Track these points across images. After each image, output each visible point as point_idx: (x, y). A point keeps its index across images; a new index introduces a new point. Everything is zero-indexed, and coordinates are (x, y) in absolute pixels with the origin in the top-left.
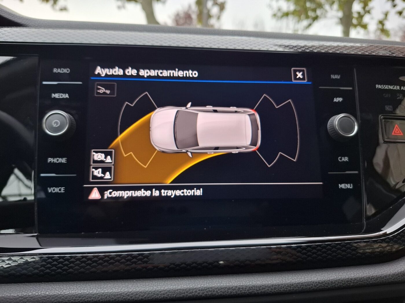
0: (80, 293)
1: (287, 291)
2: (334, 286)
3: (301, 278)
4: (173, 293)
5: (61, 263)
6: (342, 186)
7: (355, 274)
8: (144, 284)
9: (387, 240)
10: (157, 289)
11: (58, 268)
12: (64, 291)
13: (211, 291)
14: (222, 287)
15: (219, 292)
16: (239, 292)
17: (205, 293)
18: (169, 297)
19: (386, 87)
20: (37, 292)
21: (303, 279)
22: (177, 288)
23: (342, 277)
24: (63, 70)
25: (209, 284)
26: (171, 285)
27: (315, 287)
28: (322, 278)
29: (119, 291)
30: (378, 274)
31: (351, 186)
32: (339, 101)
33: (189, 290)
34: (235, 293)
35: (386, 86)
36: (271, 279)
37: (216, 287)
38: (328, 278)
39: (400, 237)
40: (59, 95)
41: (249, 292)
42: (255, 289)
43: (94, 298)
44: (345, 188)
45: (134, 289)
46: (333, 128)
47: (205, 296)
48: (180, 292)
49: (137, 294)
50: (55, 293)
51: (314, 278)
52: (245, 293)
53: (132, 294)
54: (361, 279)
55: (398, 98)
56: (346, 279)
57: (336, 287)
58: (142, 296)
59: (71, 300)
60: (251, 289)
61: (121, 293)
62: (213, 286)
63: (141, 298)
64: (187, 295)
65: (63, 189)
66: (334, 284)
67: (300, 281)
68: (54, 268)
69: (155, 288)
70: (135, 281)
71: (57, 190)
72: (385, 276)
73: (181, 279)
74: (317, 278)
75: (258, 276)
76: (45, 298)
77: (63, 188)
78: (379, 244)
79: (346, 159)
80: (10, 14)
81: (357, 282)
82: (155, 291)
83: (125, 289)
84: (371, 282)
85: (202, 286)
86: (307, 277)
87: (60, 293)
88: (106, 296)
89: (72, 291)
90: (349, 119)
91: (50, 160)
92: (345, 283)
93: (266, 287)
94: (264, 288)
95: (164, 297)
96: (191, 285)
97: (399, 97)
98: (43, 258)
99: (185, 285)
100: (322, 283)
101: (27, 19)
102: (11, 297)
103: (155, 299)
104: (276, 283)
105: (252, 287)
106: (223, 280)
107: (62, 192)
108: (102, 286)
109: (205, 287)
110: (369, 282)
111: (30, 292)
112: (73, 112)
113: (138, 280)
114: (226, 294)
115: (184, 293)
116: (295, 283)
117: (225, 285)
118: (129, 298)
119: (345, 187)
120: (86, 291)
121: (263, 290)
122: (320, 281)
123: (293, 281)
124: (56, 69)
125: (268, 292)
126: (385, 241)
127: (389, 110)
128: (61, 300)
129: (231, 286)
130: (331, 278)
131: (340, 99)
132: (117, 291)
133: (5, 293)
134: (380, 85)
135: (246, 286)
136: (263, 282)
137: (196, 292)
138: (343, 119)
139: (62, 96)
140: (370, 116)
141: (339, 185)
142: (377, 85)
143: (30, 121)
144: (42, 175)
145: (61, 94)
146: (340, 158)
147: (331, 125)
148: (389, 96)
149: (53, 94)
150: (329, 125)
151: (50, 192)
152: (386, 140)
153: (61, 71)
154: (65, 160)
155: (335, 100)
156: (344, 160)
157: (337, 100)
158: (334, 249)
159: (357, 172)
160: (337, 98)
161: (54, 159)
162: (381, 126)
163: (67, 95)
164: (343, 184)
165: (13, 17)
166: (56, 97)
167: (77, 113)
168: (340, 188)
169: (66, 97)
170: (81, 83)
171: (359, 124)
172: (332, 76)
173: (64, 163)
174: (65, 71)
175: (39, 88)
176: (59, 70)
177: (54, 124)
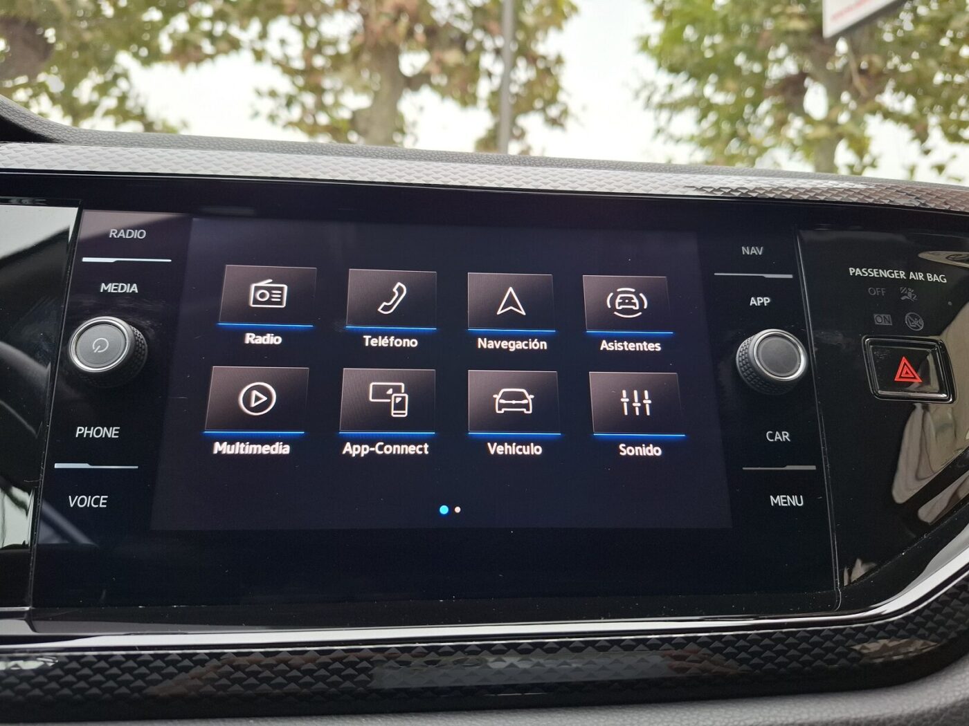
5: (73, 672)
6: (779, 500)
7: (811, 715)
9: (890, 627)
11: (64, 685)
19: (874, 273)
21: (678, 723)
23: (778, 719)
24: (130, 233)
28: (726, 721)
30: (871, 714)
31: (800, 503)
32: (763, 303)
35: (872, 271)
36: (596, 721)
38: (740, 721)
39: (922, 620)
40: (115, 286)
44: (786, 505)
46: (748, 363)
51: (704, 721)
55: (903, 298)
65: (104, 499)
70: (252, 721)
71: (89, 501)
72: (888, 718)
73: (368, 719)
75: (563, 715)
77: (102, 497)
79: (785, 436)
86: (688, 719)
90: (785, 340)
91: (81, 431)
97: (906, 295)
107: (101, 506)
112: (146, 323)
113: (260, 719)
119: (786, 503)
124: (116, 231)
126: (884, 631)
127: (883, 324)
131: (766, 301)
134: (858, 269)
138: (770, 342)
139: (122, 289)
140: (838, 338)
141: (771, 497)
142: (850, 269)
143: (43, 343)
144: (57, 466)
145: (121, 284)
146: (770, 434)
147: (743, 355)
148: (880, 293)
149: (103, 284)
150: (739, 356)
151: (72, 505)
152: (879, 392)
153: (125, 235)
154: (114, 432)
155: (753, 302)
156: (780, 438)
157: (759, 302)
158: (755, 648)
159: (813, 468)
160: (758, 298)
161: (89, 430)
162: (867, 361)
163: (135, 285)
164: (781, 496)
165: (33, 125)
166: (109, 291)
167: (152, 327)
168: (772, 504)
169: (132, 290)
170: (170, 261)
171: (813, 355)
172: (745, 250)
173: (111, 438)
174: (136, 234)
175: (71, 270)
176: (122, 234)
177: (96, 347)
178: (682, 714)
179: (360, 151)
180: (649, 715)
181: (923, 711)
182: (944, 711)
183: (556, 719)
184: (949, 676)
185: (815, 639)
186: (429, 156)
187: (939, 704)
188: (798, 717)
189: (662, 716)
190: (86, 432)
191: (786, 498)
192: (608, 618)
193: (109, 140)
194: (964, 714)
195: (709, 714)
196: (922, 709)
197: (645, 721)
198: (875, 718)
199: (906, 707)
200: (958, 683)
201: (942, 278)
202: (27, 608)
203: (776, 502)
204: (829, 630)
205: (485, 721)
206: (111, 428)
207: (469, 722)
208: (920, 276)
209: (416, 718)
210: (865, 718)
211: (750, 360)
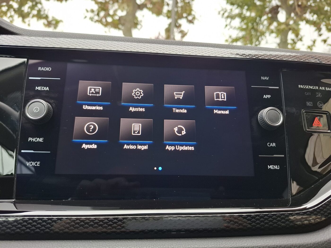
3: (233, 244)
5: (30, 224)
6: (271, 167)
7: (281, 242)
8: (98, 244)
9: (308, 213)
11: (27, 228)
21: (235, 244)
23: (269, 244)
24: (46, 69)
26: (121, 246)
28: (251, 244)
30: (301, 242)
31: (278, 168)
35: (307, 86)
36: (207, 243)
38: (256, 244)
39: (319, 210)
40: (41, 88)
44: (273, 169)
46: (262, 119)
51: (244, 244)
54: (286, 246)
56: (272, 246)
67: (232, 246)
68: (24, 228)
70: (91, 241)
71: (34, 164)
72: (307, 244)
73: (130, 241)
74: (247, 244)
75: (196, 241)
77: (38, 162)
78: (301, 216)
79: (274, 145)
80: (8, 25)
90: (276, 111)
91: (30, 139)
96: (138, 247)
99: (133, 246)
104: (212, 247)
106: (166, 243)
107: (38, 165)
108: (63, 245)
112: (52, 101)
113: (94, 240)
119: (273, 168)
122: (250, 246)
123: (226, 246)
124: (41, 68)
126: (306, 214)
127: (310, 105)
130: (259, 245)
131: (269, 96)
134: (302, 86)
138: (270, 112)
139: (43, 89)
140: (294, 110)
141: (268, 166)
142: (299, 85)
143: (16, 108)
144: (22, 151)
145: (43, 87)
146: (269, 144)
147: (260, 116)
148: (309, 94)
149: (37, 87)
150: (259, 116)
151: (28, 165)
152: (307, 130)
153: (44, 69)
154: (42, 140)
155: (264, 96)
156: (272, 145)
157: (267, 97)
158: (262, 219)
159: (283, 156)
160: (266, 95)
161: (33, 139)
162: (303, 119)
163: (48, 88)
164: (272, 166)
165: (10, 28)
166: (39, 90)
167: (54, 103)
168: (269, 168)
169: (47, 89)
170: (60, 79)
171: (285, 116)
172: (262, 78)
173: (41, 142)
174: (48, 69)
175: (25, 82)
176: (43, 69)
177: (35, 110)
178: (236, 241)
179: (126, 39)
180: (225, 241)
182: (325, 242)
183: (194, 242)
184: (327, 230)
185: (282, 216)
186: (151, 41)
187: (324, 239)
188: (276, 243)
189: (230, 241)
190: (32, 140)
191: (273, 166)
193: (37, 34)
195: (245, 241)
196: (318, 241)
197: (224, 244)
198: (302, 244)
199: (313, 240)
202: (14, 200)
203: (270, 168)
204: (288, 213)
205: (170, 242)
206: (41, 138)
207: (164, 243)
208: (324, 88)
209: (147, 241)
210: (299, 244)
211: (263, 118)
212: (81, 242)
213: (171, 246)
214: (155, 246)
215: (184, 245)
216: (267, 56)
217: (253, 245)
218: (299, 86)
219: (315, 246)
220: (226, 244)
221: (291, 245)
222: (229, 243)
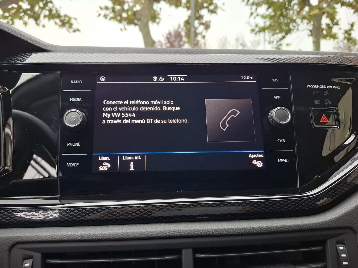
0: (89, 233)
1: (235, 234)
2: (271, 230)
4: (153, 233)
5: (76, 213)
6: (281, 160)
7: (287, 223)
8: (133, 227)
9: (312, 198)
10: (142, 231)
11: (74, 216)
12: (78, 232)
13: (180, 232)
14: (188, 230)
15: (185, 233)
16: (200, 233)
17: (175, 234)
18: (150, 236)
20: (60, 233)
21: (247, 225)
22: (156, 230)
23: (277, 224)
24: (77, 82)
25: (178, 228)
26: (152, 228)
27: (256, 231)
28: (261, 225)
29: (116, 232)
30: (304, 223)
31: (287, 161)
33: (164, 232)
34: (197, 234)
35: (315, 86)
36: (224, 225)
37: (183, 230)
38: (266, 225)
40: (74, 99)
41: (207, 234)
42: (211, 231)
43: (98, 236)
45: (126, 230)
47: (175, 235)
48: (158, 233)
49: (128, 234)
50: (72, 233)
52: (204, 234)
53: (125, 234)
54: (291, 226)
56: (279, 226)
57: (271, 232)
58: (132, 235)
59: (82, 238)
60: (208, 232)
61: (117, 233)
62: (181, 229)
63: (130, 236)
64: (163, 235)
66: (270, 229)
67: (244, 227)
68: (71, 216)
69: (141, 230)
70: (127, 226)
71: (73, 165)
72: (309, 224)
74: (258, 225)
75: (214, 223)
76: (65, 236)
77: (77, 163)
79: (284, 141)
80: (40, 43)
81: (288, 228)
82: (140, 232)
83: (120, 231)
84: (299, 228)
85: (173, 229)
87: (75, 233)
88: (107, 235)
89: (83, 232)
90: (284, 111)
91: (69, 144)
92: (279, 229)
93: (219, 230)
94: (218, 231)
95: (147, 236)
97: (326, 93)
98: (64, 210)
100: (261, 228)
101: (52, 46)
102: (42, 235)
103: (141, 237)
104: (227, 228)
105: (209, 230)
106: (189, 225)
107: (77, 166)
108: (104, 229)
109: (175, 230)
110: (297, 228)
111: (55, 233)
112: (85, 110)
113: (129, 225)
114: (190, 235)
115: (161, 233)
116: (240, 228)
117: (190, 228)
118: (122, 236)
119: (283, 161)
120: (93, 232)
121: (218, 232)
122: (260, 227)
123: (239, 227)
124: (73, 81)
125: (221, 234)
127: (317, 103)
128: (76, 238)
129: (194, 229)
130: (268, 225)
131: (279, 97)
132: (114, 232)
133: (38, 233)
134: (310, 85)
135: (205, 229)
136: (218, 227)
137: (169, 232)
138: (280, 111)
139: (77, 100)
140: (302, 109)
141: (278, 160)
143: (55, 117)
144: (63, 155)
145: (76, 98)
146: (279, 140)
148: (317, 93)
149: (71, 99)
150: (270, 116)
151: (68, 166)
152: (315, 126)
154: (79, 144)
155: (275, 97)
156: (282, 141)
157: (277, 97)
158: (270, 204)
159: (292, 150)
162: (311, 116)
163: (80, 98)
166: (73, 101)
167: (87, 112)
168: (278, 162)
170: (90, 90)
171: (293, 114)
172: (273, 80)
173: (78, 146)
174: (79, 82)
175: (60, 93)
176: (75, 82)
177: (72, 119)
181: (320, 222)
182: (326, 222)
183: (212, 224)
184: (329, 212)
185: (289, 202)
187: (325, 220)
188: (283, 224)
190: (70, 144)
192: (227, 196)
194: (332, 223)
195: (256, 223)
196: (320, 221)
198: (306, 224)
199: (315, 221)
200: (331, 214)
201: (338, 87)
202: (59, 196)
203: (280, 161)
204: (293, 199)
207: (187, 225)
208: (331, 87)
209: (172, 224)
210: (302, 224)
211: (272, 117)
212: (118, 226)
213: (193, 227)
214: (179, 227)
215: (204, 227)
216: (277, 59)
217: (263, 226)
218: (308, 86)
219: (317, 226)
220: (239, 226)
221: (295, 225)
222: (242, 225)
